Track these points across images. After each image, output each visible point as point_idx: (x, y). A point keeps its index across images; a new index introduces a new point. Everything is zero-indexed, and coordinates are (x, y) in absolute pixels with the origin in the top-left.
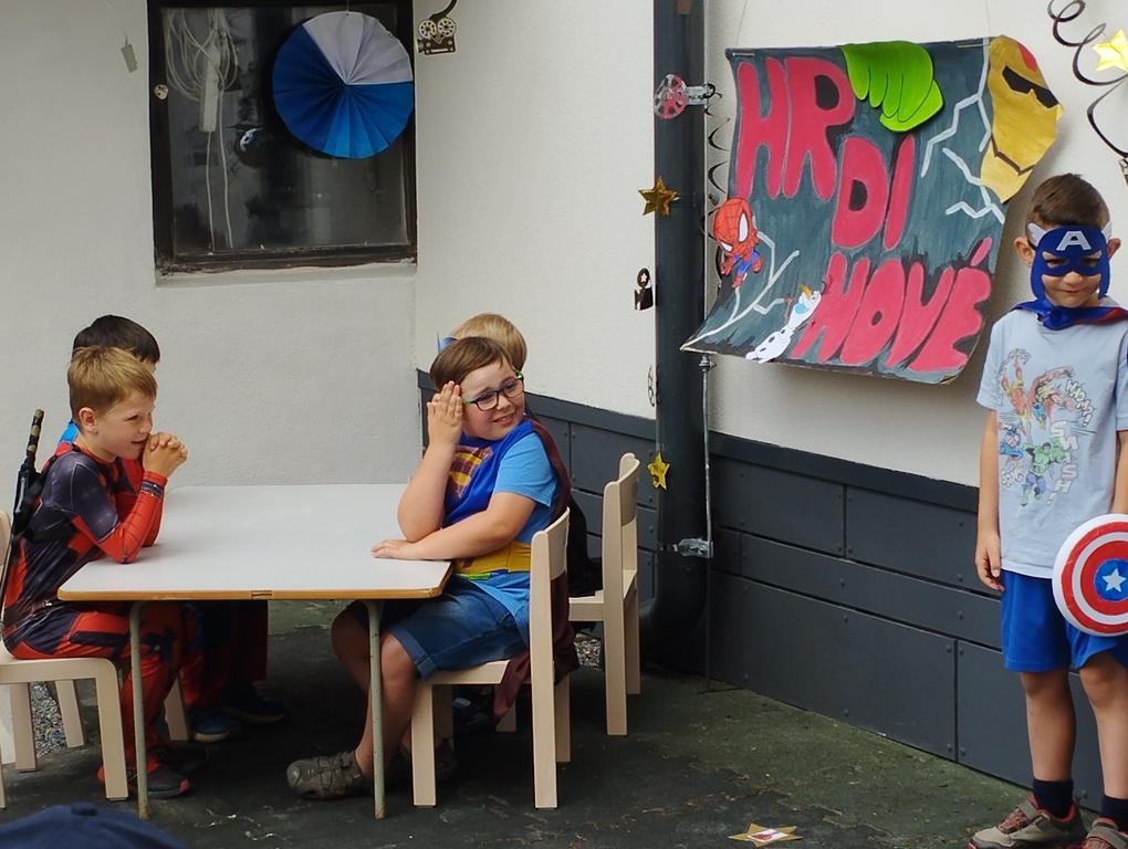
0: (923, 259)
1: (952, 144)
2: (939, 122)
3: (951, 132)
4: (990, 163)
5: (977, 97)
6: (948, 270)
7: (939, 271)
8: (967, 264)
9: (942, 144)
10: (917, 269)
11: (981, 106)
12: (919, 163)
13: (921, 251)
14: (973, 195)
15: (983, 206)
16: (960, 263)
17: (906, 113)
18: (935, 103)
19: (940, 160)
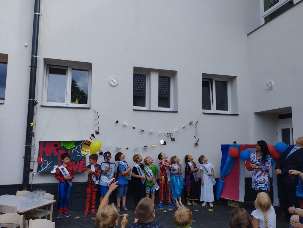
0: (74, 161)
1: (76, 150)
2: (74, 148)
4: (82, 151)
6: (78, 162)
7: (77, 162)
8: (81, 161)
10: (73, 162)
11: (80, 146)
12: (71, 152)
13: (73, 160)
14: (80, 154)
15: (82, 155)
16: (80, 161)
17: (69, 147)
18: (74, 146)
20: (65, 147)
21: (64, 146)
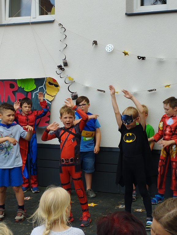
2: (35, 90)
3: (38, 91)
4: (46, 95)
5: (43, 86)
9: (36, 93)
11: (44, 87)
12: (32, 96)
17: (29, 89)
18: (35, 87)
19: (36, 96)
20: (24, 88)
21: (22, 87)
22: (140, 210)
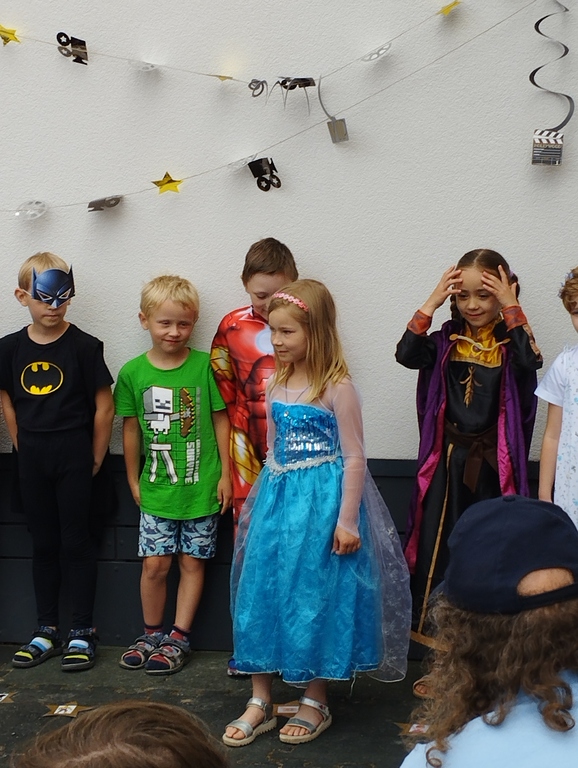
22: (70, 709)
